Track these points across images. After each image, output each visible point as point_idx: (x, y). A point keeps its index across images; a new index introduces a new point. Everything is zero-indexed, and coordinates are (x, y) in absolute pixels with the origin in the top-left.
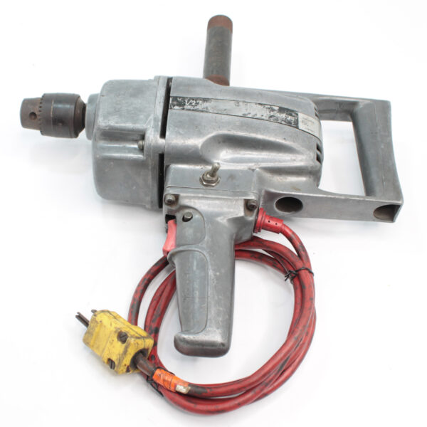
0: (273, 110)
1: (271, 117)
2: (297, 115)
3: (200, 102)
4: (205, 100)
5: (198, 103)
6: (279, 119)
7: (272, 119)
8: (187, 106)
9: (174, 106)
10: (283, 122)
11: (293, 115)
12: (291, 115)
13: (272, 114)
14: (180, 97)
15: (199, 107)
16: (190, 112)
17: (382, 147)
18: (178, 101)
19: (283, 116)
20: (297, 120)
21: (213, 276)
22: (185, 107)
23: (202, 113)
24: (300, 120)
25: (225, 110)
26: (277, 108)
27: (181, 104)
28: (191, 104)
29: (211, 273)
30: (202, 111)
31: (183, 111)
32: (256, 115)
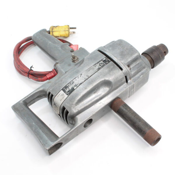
0: (75, 86)
1: (73, 83)
2: (67, 95)
3: (100, 67)
4: (99, 69)
5: (100, 66)
6: (70, 85)
7: (72, 82)
8: (102, 62)
9: (106, 59)
10: (68, 85)
11: (68, 93)
12: (69, 91)
13: (74, 84)
14: (108, 63)
15: (98, 65)
16: (98, 61)
17: (33, 123)
18: (107, 61)
19: (70, 88)
20: (65, 92)
21: (49, 42)
22: (102, 61)
23: (94, 63)
24: (65, 94)
25: (89, 71)
26: (75, 88)
27: (104, 61)
28: (102, 64)
29: (50, 42)
30: (95, 64)
31: (101, 59)
32: (78, 78)
